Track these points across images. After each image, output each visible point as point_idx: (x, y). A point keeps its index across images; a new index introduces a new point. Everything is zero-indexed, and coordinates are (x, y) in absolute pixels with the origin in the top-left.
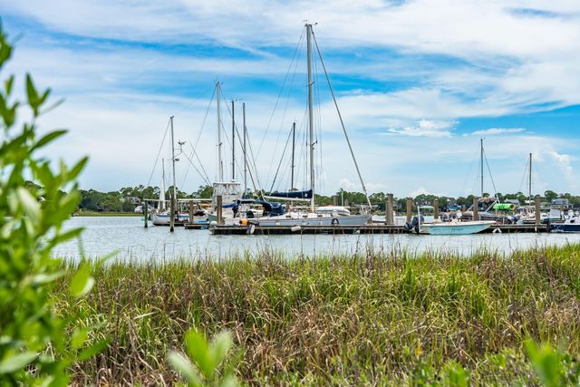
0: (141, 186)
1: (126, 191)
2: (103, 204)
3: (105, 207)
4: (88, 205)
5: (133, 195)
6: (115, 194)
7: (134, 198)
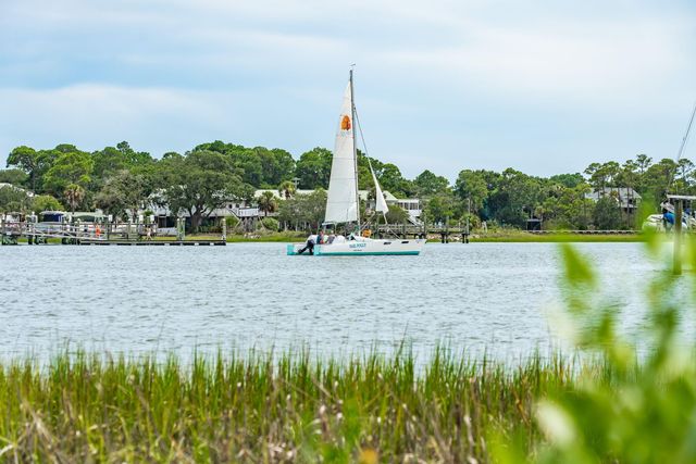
0: (642, 159)
1: (600, 173)
2: (539, 208)
3: (546, 216)
4: (501, 212)
5: (619, 183)
6: (570, 181)
7: (623, 192)
